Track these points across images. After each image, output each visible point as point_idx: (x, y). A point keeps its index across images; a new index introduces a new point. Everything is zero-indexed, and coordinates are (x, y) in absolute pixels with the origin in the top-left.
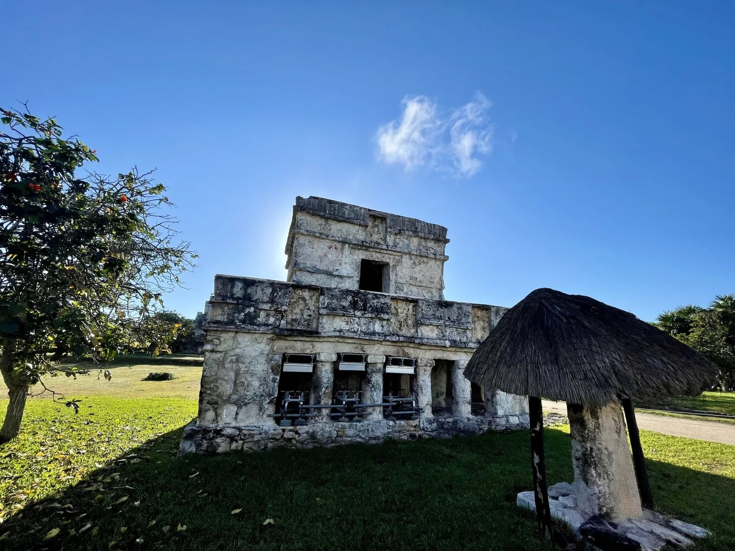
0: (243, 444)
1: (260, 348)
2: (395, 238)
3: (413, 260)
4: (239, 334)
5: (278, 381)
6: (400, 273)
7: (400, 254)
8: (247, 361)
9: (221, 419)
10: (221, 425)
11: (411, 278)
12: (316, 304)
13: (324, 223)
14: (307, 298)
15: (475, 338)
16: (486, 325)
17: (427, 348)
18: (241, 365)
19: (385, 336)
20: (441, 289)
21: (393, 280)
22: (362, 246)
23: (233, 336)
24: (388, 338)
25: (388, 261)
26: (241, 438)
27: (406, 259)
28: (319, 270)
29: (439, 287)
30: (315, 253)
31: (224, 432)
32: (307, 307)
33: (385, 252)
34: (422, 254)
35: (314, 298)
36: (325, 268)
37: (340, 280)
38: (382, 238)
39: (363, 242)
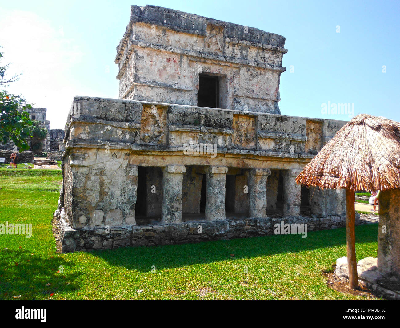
0: (113, 241)
1: (119, 162)
2: (234, 49)
3: (251, 72)
4: (100, 150)
5: (136, 190)
6: (237, 86)
7: (238, 66)
8: (109, 174)
9: (92, 222)
10: (93, 226)
11: (248, 90)
12: (165, 121)
13: (162, 34)
14: (157, 116)
15: (307, 149)
16: (319, 137)
17: (264, 159)
18: (104, 177)
19: (228, 149)
20: (277, 101)
21: (231, 92)
22: (201, 58)
23: (95, 152)
24: (230, 151)
25: (226, 72)
26: (110, 237)
27: (243, 72)
28: (158, 84)
29: (274, 98)
30: (153, 67)
31: (97, 232)
32: (157, 125)
33: (223, 64)
34: (259, 65)
35: (163, 115)
36: (165, 82)
37: (180, 94)
38: (219, 49)
39: (201, 53)
